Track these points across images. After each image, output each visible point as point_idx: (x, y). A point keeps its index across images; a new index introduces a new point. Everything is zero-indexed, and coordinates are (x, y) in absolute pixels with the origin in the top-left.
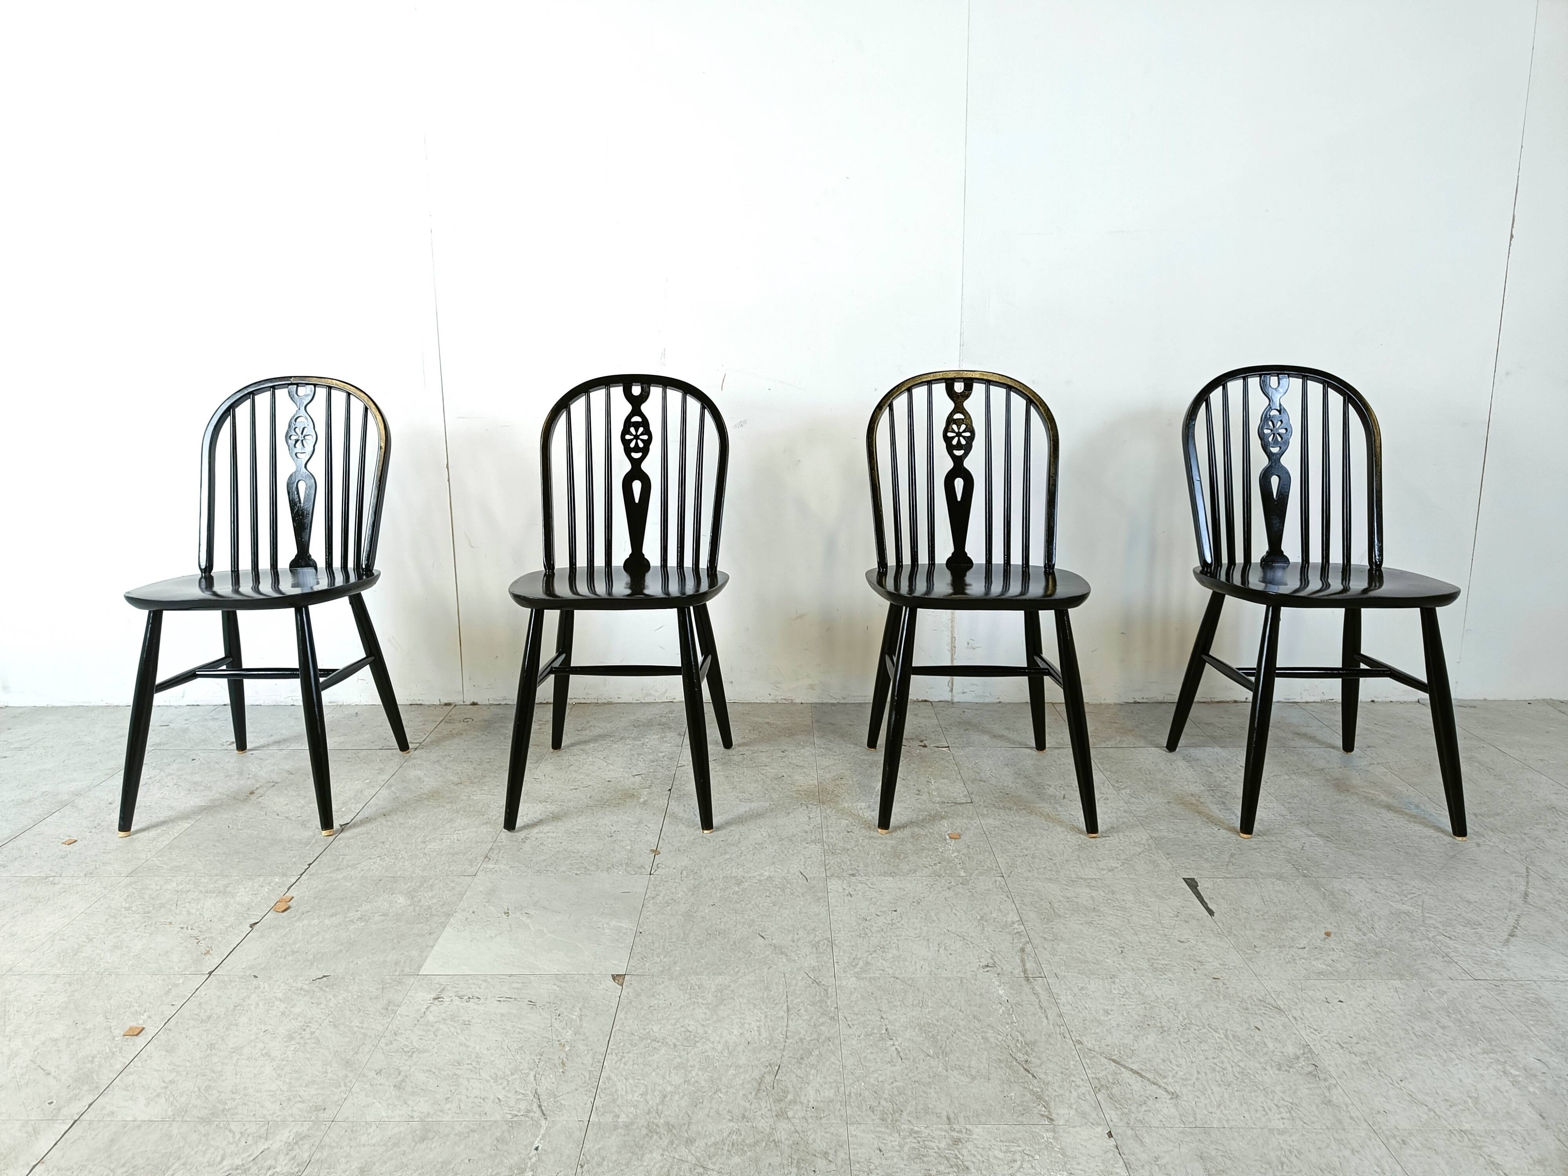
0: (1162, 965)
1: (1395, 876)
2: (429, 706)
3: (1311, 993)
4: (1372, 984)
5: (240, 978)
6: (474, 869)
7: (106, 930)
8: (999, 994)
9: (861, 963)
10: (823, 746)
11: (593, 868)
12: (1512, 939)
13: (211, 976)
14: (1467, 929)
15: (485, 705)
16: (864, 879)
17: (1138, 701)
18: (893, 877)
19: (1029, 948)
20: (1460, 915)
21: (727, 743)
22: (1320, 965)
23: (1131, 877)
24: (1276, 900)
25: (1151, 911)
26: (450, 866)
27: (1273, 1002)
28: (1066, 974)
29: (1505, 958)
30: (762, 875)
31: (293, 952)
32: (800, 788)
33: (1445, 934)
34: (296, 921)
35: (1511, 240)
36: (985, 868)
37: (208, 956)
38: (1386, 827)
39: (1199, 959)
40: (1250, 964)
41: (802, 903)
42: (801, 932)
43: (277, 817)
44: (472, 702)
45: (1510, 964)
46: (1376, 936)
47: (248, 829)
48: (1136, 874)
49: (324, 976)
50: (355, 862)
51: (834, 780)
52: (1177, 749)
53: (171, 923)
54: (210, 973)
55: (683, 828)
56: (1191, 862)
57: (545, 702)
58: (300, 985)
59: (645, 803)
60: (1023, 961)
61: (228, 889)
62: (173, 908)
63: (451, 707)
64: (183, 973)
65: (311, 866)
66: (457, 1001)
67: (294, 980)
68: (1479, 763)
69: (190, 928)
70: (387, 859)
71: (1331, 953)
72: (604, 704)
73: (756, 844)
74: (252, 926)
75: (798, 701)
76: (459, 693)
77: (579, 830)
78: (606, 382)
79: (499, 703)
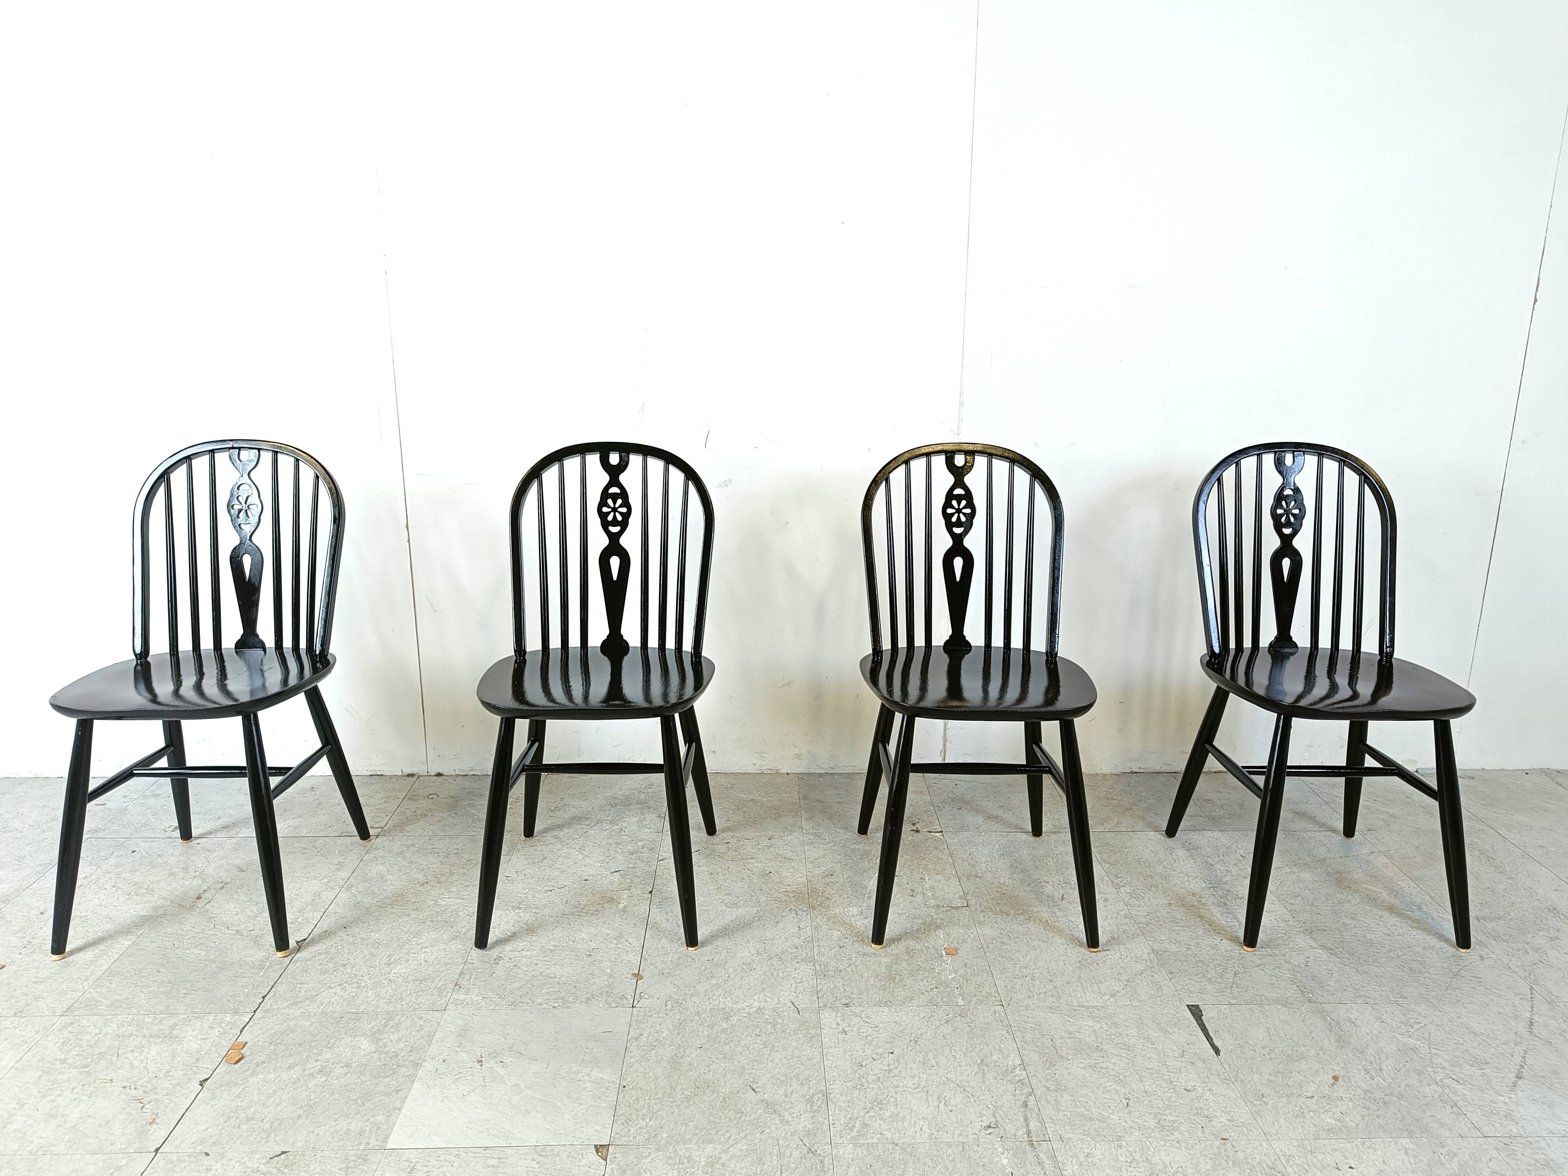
0: (1169, 1121)
1: (1401, 1001)
2: (391, 777)
3: (1320, 1157)
4: (1382, 1144)
5: (190, 1156)
6: (443, 1001)
7: (39, 1092)
8: (1002, 1164)
9: (858, 1125)
10: (811, 831)
11: (571, 999)
12: (1520, 1082)
13: (158, 1155)
14: (1474, 1069)
15: (451, 775)
16: (858, 1010)
17: (1135, 771)
18: (888, 1007)
19: (1031, 1102)
20: (1466, 1051)
21: (711, 829)
22: (1328, 1120)
23: (1134, 1004)
24: (1282, 1034)
25: (1155, 1048)
26: (417, 997)
27: (1283, 1170)
28: (1071, 1135)
29: (1513, 1106)
30: (750, 1006)
31: (248, 1120)
32: (789, 889)
33: (1453, 1077)
34: (251, 1076)
35: (1534, 304)
36: (984, 993)
37: (154, 1125)
38: (1389, 935)
39: (1206, 1113)
40: (1259, 1119)
41: (794, 1044)
42: (794, 1083)
43: (227, 931)
44: (436, 772)
45: (1519, 1115)
46: (1384, 1080)
47: (196, 948)
48: (1139, 1001)
49: (283, 1153)
50: (314, 993)
51: (824, 877)
52: (1177, 835)
53: (112, 1081)
54: (157, 1151)
55: (665, 942)
56: (1195, 984)
58: (256, 1166)
59: (624, 909)
60: (1026, 1119)
61: (175, 1032)
62: (114, 1059)
63: (415, 778)
64: (127, 1151)
65: (265, 999)
67: (250, 1158)
68: (1480, 850)
69: (133, 1087)
70: (349, 988)
71: (1340, 1103)
73: (744, 964)
74: (202, 1083)
75: (784, 771)
76: (423, 763)
77: (555, 946)
78: (582, 450)
79: (466, 774)
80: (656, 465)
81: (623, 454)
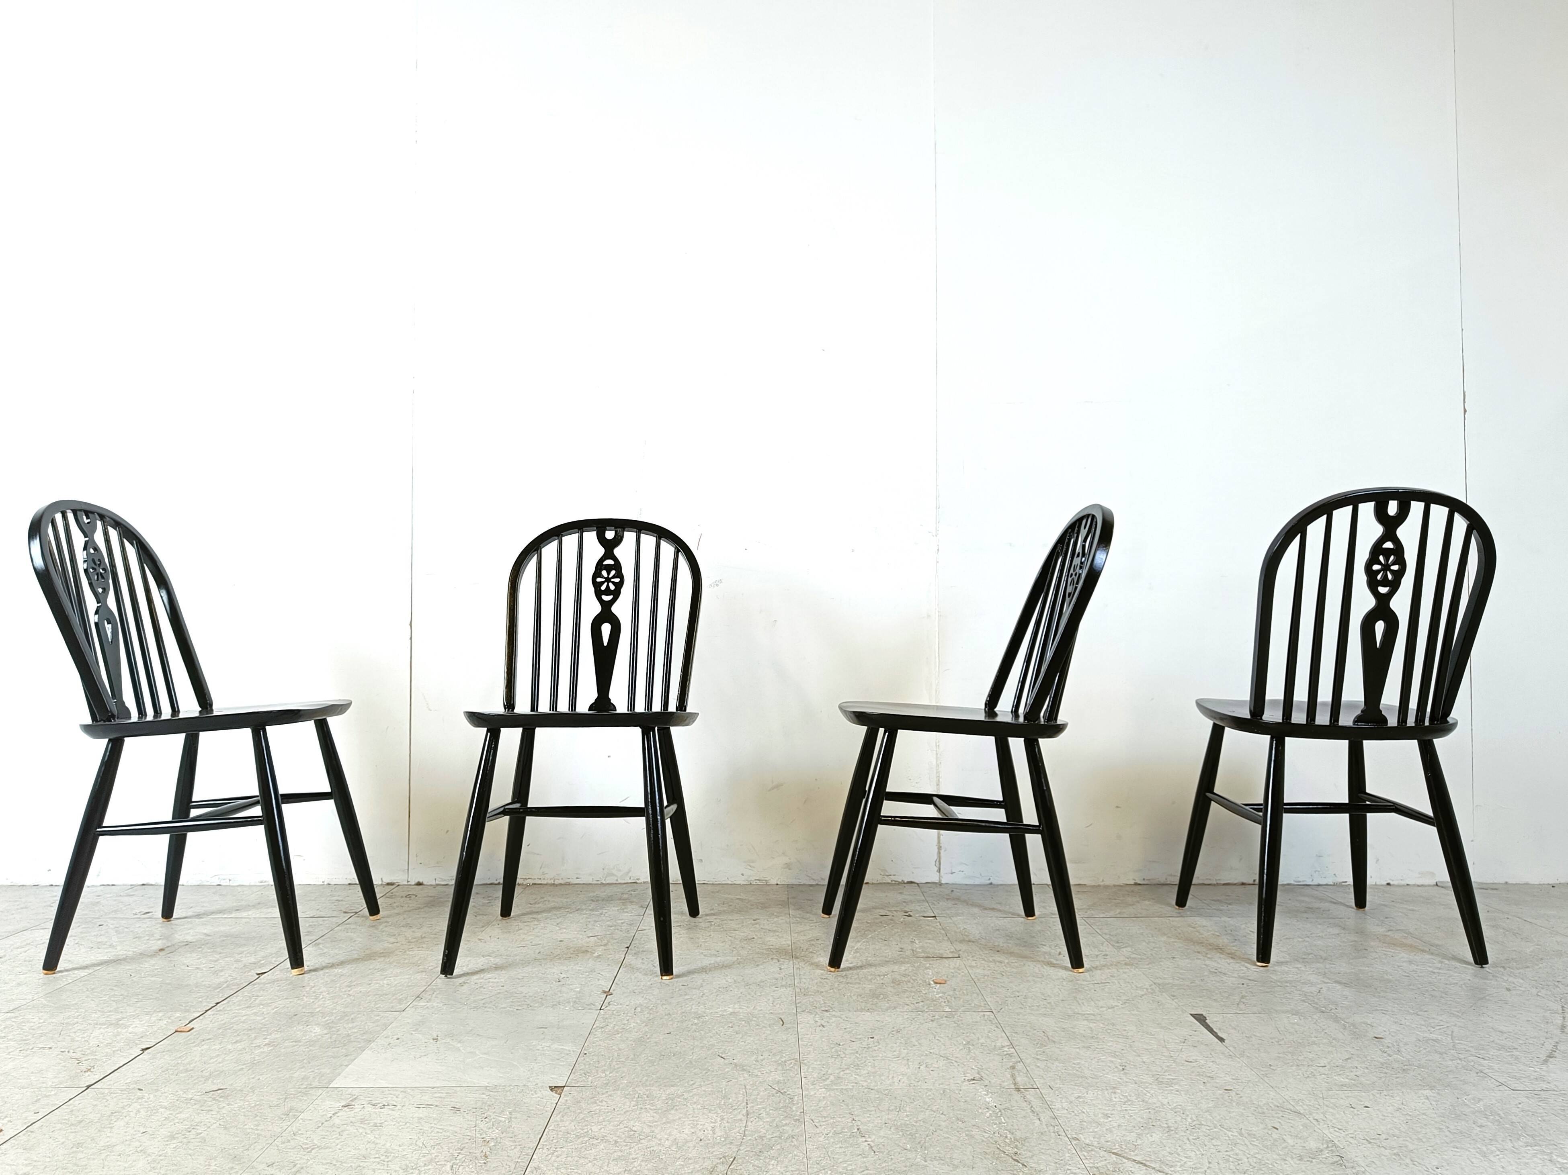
0: (1168, 1079)
1: (1420, 1013)
3: (1333, 1101)
4: (1401, 1094)
5: (122, 1091)
6: (403, 1007)
8: (985, 1101)
9: (832, 1078)
10: (798, 916)
11: (536, 1005)
12: (1551, 1060)
13: (90, 1089)
14: (1501, 1052)
15: (431, 885)
16: (838, 1014)
17: (1139, 882)
18: (871, 1012)
19: (1020, 1066)
20: (1493, 1041)
21: (694, 911)
22: (1342, 1079)
23: (1133, 1013)
24: (1292, 1030)
25: (1155, 1038)
26: (376, 1004)
27: (1292, 1108)
28: (1061, 1086)
29: (1543, 1073)
30: (725, 1011)
31: (187, 1071)
32: (771, 947)
33: (1479, 1056)
34: (195, 1046)
36: (973, 1005)
37: (90, 1072)
38: (1408, 976)
39: (1209, 1075)
40: (1266, 1079)
41: (769, 1032)
42: (766, 1055)
43: (187, 968)
44: (417, 881)
45: (1550, 1079)
46: (1403, 1057)
47: (152, 977)
48: (1138, 1011)
49: (219, 1090)
50: (269, 1002)
51: (810, 941)
53: (50, 1048)
54: (89, 1087)
55: (640, 976)
56: (1198, 1002)
57: (497, 882)
58: (190, 1096)
59: (599, 956)
60: (1013, 1076)
61: (121, 1022)
62: (56, 1036)
63: (394, 887)
64: (58, 1086)
65: (219, 1005)
66: (369, 1108)
67: (185, 1093)
68: (1504, 929)
69: (71, 1052)
70: (306, 999)
71: (1355, 1070)
72: (561, 884)
73: (720, 988)
74: (144, 1050)
75: (773, 882)
77: (524, 977)
78: (580, 526)
79: (446, 883)
80: (648, 541)
81: (619, 530)
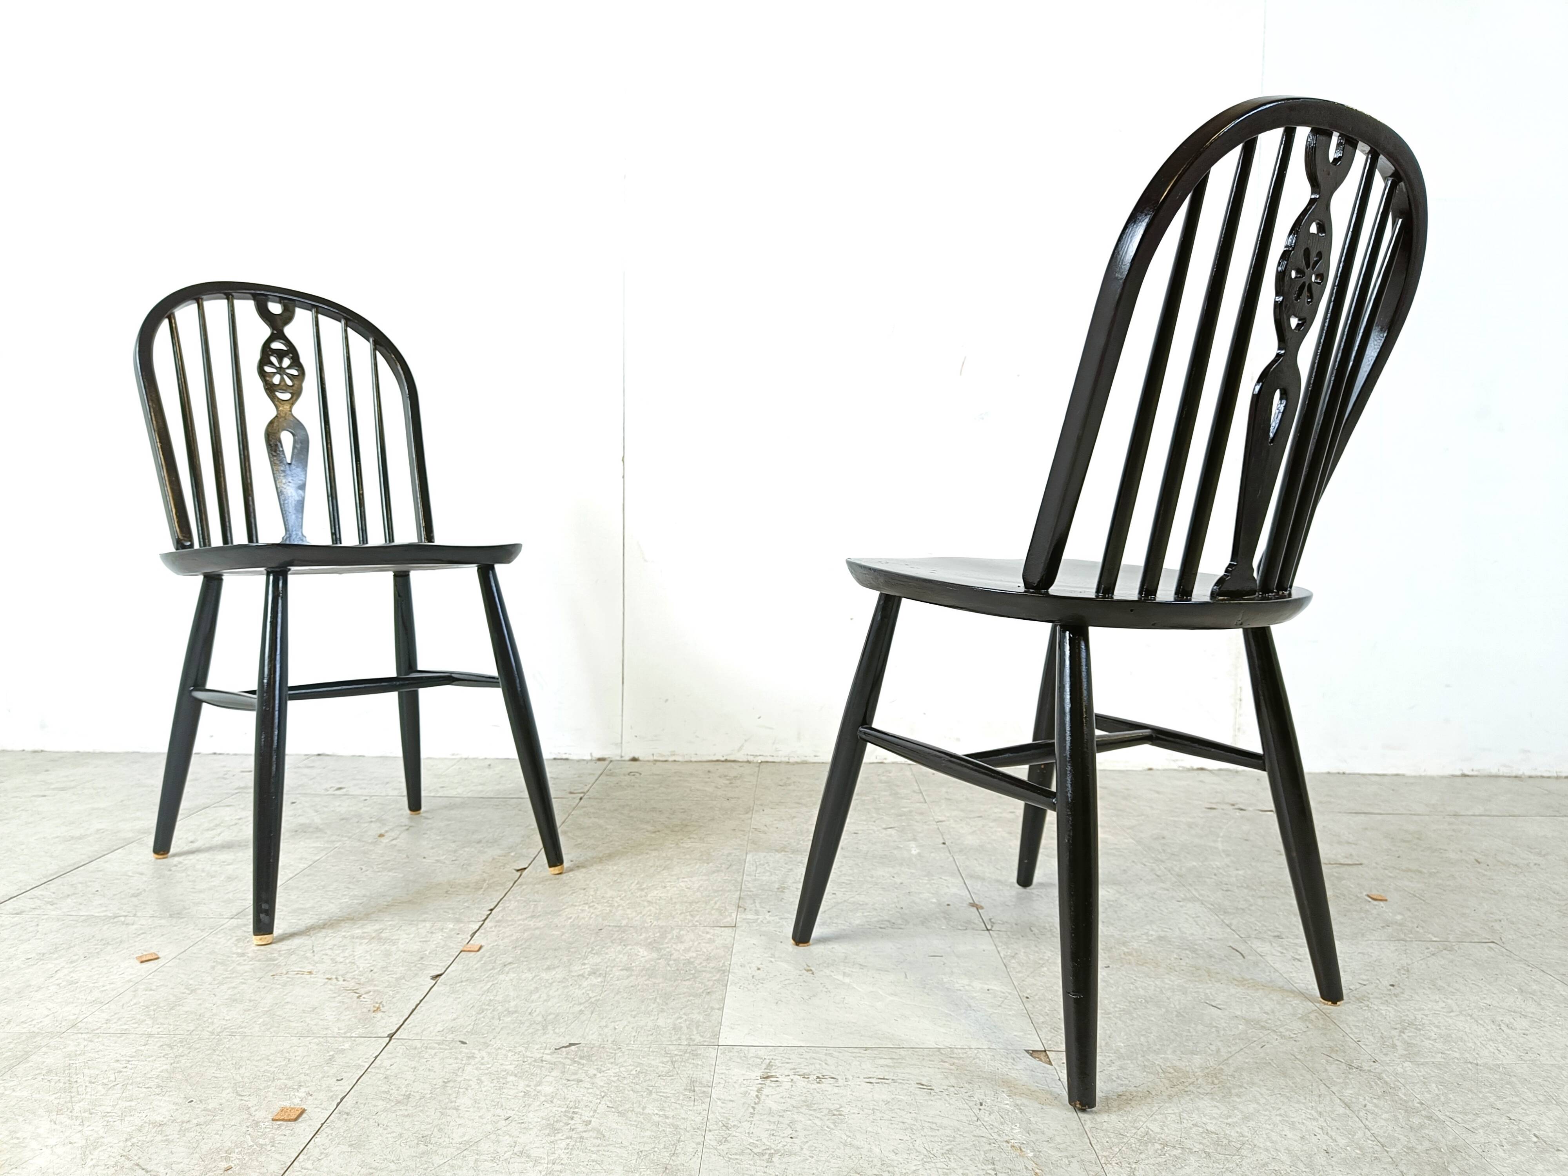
2: (579, 761)
5: (439, 1044)
6: (729, 920)
7: (214, 979)
13: (392, 1041)
15: (649, 761)
26: (692, 916)
31: (509, 1012)
34: (498, 975)
36: (1458, 932)
37: (380, 1013)
44: (631, 756)
47: (389, 871)
49: (571, 1045)
50: (555, 909)
53: (310, 973)
54: (391, 1036)
57: (723, 759)
58: (537, 1055)
61: (383, 935)
62: (309, 954)
63: (607, 762)
64: (348, 1035)
65: (493, 912)
66: (801, 1083)
67: (527, 1048)
69: (341, 979)
70: (600, 907)
72: (797, 763)
74: (434, 978)
76: (616, 744)
79: (664, 759)
